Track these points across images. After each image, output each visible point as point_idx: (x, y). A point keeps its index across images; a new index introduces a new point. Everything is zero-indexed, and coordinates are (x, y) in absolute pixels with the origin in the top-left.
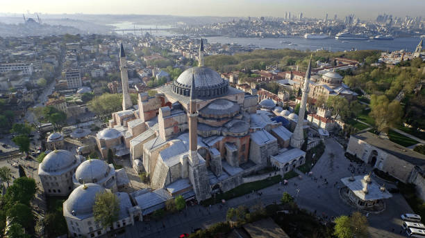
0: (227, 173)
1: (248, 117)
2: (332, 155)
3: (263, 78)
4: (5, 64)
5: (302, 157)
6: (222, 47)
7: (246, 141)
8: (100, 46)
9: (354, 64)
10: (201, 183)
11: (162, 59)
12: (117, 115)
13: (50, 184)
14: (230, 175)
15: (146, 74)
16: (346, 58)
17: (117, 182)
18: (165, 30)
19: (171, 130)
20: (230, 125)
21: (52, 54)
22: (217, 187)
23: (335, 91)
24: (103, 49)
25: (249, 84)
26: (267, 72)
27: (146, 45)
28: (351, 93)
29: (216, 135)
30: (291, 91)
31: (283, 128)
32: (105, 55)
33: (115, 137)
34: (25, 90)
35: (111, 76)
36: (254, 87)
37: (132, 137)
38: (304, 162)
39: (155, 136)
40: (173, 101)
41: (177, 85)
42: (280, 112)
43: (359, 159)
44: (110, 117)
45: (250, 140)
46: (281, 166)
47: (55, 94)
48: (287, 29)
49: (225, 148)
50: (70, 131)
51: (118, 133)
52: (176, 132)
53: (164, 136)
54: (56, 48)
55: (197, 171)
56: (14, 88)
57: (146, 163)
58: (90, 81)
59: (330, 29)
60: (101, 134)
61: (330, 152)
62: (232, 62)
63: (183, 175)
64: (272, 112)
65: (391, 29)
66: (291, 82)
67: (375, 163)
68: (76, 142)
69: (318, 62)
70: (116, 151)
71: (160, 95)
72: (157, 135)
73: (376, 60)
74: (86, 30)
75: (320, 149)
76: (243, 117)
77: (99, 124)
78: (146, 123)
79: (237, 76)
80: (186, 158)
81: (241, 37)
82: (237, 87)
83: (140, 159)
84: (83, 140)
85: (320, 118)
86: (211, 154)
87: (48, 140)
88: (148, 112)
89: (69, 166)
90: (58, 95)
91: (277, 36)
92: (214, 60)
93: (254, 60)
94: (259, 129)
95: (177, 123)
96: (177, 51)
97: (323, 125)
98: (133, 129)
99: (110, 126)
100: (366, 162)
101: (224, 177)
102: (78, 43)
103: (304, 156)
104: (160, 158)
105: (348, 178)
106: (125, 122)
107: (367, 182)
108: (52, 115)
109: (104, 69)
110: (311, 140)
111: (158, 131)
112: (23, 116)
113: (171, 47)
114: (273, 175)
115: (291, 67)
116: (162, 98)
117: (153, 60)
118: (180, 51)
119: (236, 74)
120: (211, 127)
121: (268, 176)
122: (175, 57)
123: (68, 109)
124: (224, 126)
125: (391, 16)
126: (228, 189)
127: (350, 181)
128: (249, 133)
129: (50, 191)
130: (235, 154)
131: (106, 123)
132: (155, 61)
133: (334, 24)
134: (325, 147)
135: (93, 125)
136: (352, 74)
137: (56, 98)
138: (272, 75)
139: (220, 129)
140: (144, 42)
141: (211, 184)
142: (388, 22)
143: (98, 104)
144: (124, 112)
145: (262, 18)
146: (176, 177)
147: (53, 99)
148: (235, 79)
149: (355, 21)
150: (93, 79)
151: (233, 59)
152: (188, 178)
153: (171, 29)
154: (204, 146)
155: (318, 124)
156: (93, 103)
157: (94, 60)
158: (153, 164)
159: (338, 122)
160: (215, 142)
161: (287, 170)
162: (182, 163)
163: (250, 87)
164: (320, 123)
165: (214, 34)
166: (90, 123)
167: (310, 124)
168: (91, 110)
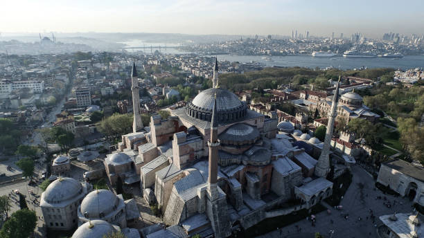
0: (249, 207)
1: (268, 142)
2: (361, 186)
3: (277, 97)
4: (18, 82)
5: (329, 188)
6: (231, 66)
7: (268, 171)
8: (110, 64)
9: (368, 83)
10: (220, 219)
11: (172, 77)
12: (127, 138)
13: (52, 217)
14: (251, 210)
15: (156, 93)
16: (359, 76)
17: (127, 216)
18: (174, 47)
19: (186, 157)
20: (251, 153)
21: (64, 71)
22: (237, 223)
23: (355, 112)
24: (114, 67)
25: (263, 105)
26: (280, 91)
27: (156, 63)
28: (372, 114)
29: (236, 164)
30: (308, 112)
31: (306, 155)
32: (115, 73)
33: (125, 162)
34: (34, 108)
35: (120, 95)
36: (270, 108)
37: (142, 164)
38: (331, 194)
39: (168, 163)
40: (188, 125)
41: (192, 107)
42: (299, 135)
43: (393, 191)
44: (119, 139)
45: (273, 169)
46: (307, 199)
47: (64, 113)
48: (294, 47)
49: (245, 178)
50: (78, 153)
51: (127, 157)
52: (191, 160)
53: (179, 164)
54: (68, 65)
55: (216, 206)
56: (23, 105)
57: (158, 194)
58: (99, 99)
59: (337, 47)
60: (110, 159)
61: (358, 182)
62: (242, 80)
63: (200, 210)
64: (290, 136)
65: (398, 47)
66: (305, 102)
67: (414, 197)
68: (83, 166)
69: (330, 81)
70: (125, 178)
71: (173, 118)
72: (171, 162)
73: (392, 79)
74: (97, 48)
75: (347, 178)
76: (264, 143)
77: (108, 146)
78: (159, 148)
79: (250, 96)
80: (204, 192)
81: (249, 55)
82: (251, 108)
83: (152, 187)
84: (90, 163)
85: (343, 143)
86: (231, 186)
87: (54, 164)
88: (161, 136)
89: (74, 197)
90: (67, 114)
91: (285, 54)
92: (224, 78)
93: (265, 79)
94: (281, 157)
95: (193, 150)
96: (186, 69)
97: (348, 151)
98: (144, 155)
99: (119, 150)
100: (403, 194)
101: (245, 211)
102: (90, 61)
103: (331, 187)
104: (174, 189)
105: (388, 216)
106: (135, 146)
107: (413, 223)
108: (59, 136)
109: (114, 87)
110: (337, 167)
111: (172, 158)
112: (30, 136)
113: (181, 65)
114: (298, 208)
115: (304, 86)
116: (176, 121)
117: (163, 78)
118: (190, 69)
119: (249, 93)
120: (230, 154)
121: (293, 210)
122: (185, 75)
123: (76, 129)
124: (244, 154)
125: (398, 35)
126: (250, 225)
127: (391, 220)
128: (271, 161)
129: (52, 224)
130: (257, 185)
131: (115, 146)
132: (166, 78)
133: (340, 42)
134: (352, 176)
135: (101, 147)
136: (370, 94)
137: (64, 117)
138: (286, 94)
139: (240, 157)
140: (154, 59)
141: (231, 220)
142: (395, 40)
143: (107, 125)
144: (135, 134)
145: (270, 37)
146: (192, 212)
147: (62, 119)
148: (249, 99)
149: (362, 40)
150: (102, 97)
151: (244, 77)
152: (205, 213)
153: (179, 47)
154: (223, 176)
155: (341, 149)
156: (103, 123)
157: (105, 77)
158: (166, 196)
159: (364, 148)
160: (235, 171)
161: (313, 203)
162: (200, 197)
163: (265, 107)
164: (344, 149)
165: (222, 52)
166: (99, 145)
167: (333, 149)
168: (100, 130)
